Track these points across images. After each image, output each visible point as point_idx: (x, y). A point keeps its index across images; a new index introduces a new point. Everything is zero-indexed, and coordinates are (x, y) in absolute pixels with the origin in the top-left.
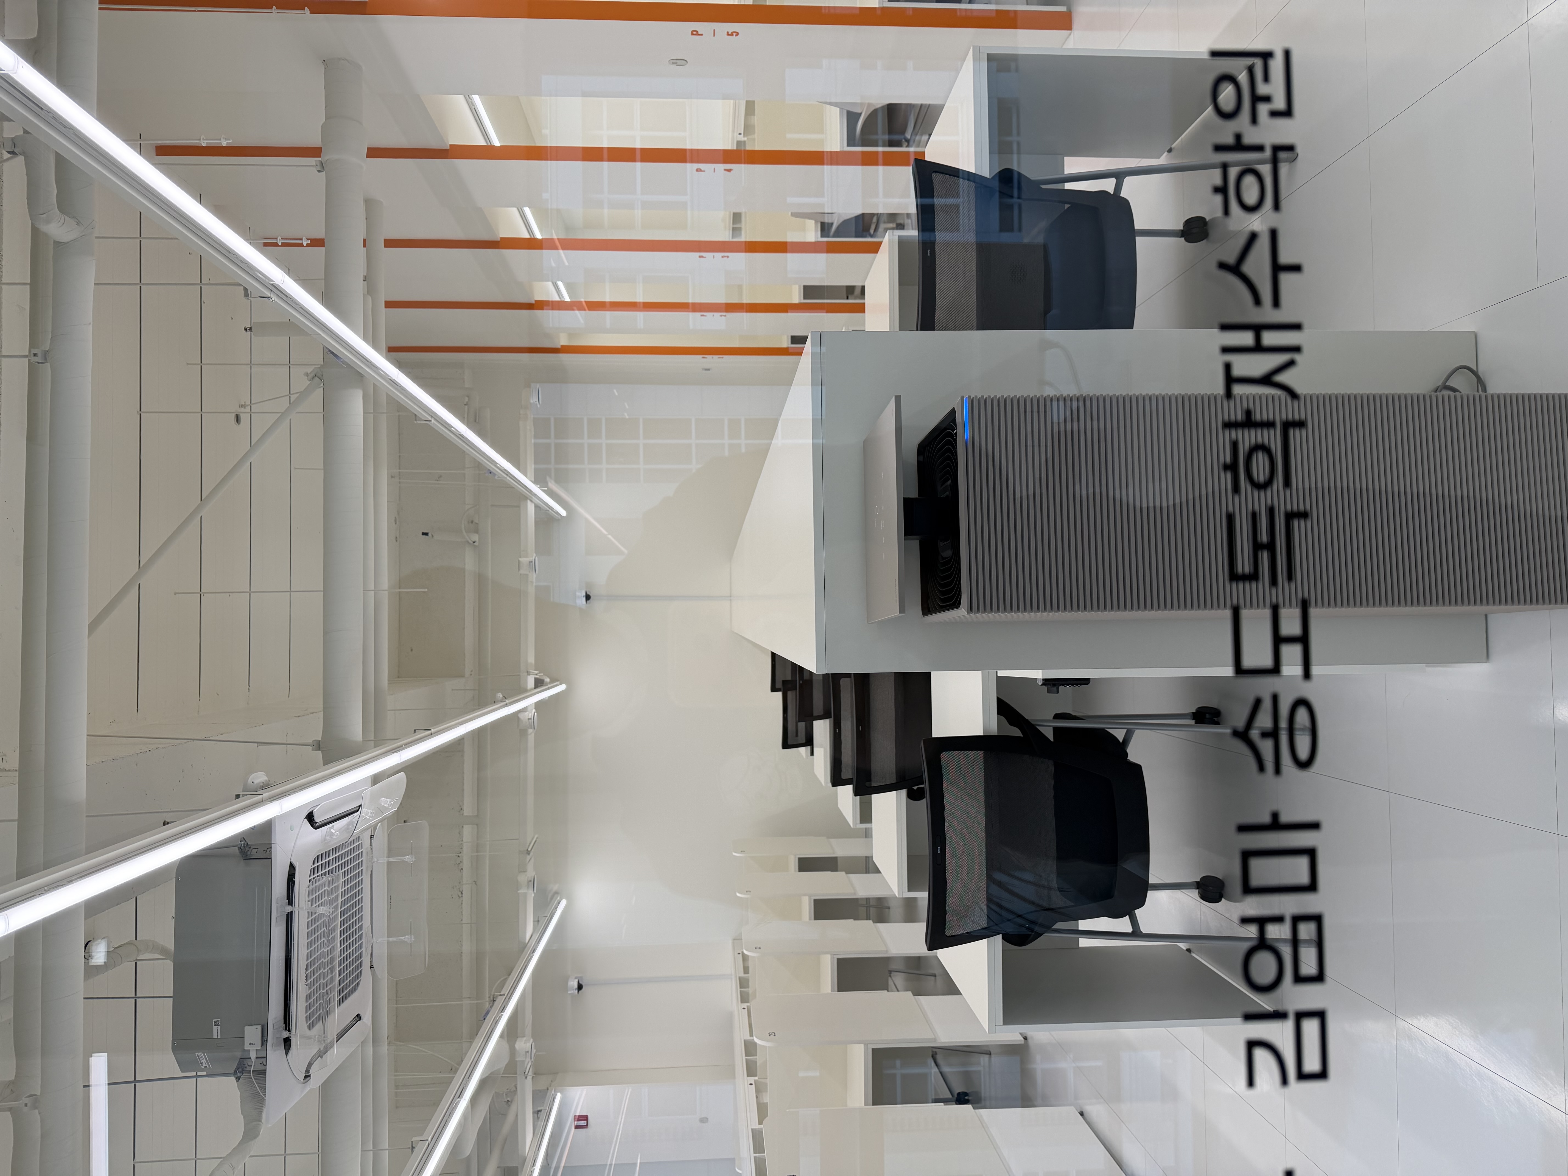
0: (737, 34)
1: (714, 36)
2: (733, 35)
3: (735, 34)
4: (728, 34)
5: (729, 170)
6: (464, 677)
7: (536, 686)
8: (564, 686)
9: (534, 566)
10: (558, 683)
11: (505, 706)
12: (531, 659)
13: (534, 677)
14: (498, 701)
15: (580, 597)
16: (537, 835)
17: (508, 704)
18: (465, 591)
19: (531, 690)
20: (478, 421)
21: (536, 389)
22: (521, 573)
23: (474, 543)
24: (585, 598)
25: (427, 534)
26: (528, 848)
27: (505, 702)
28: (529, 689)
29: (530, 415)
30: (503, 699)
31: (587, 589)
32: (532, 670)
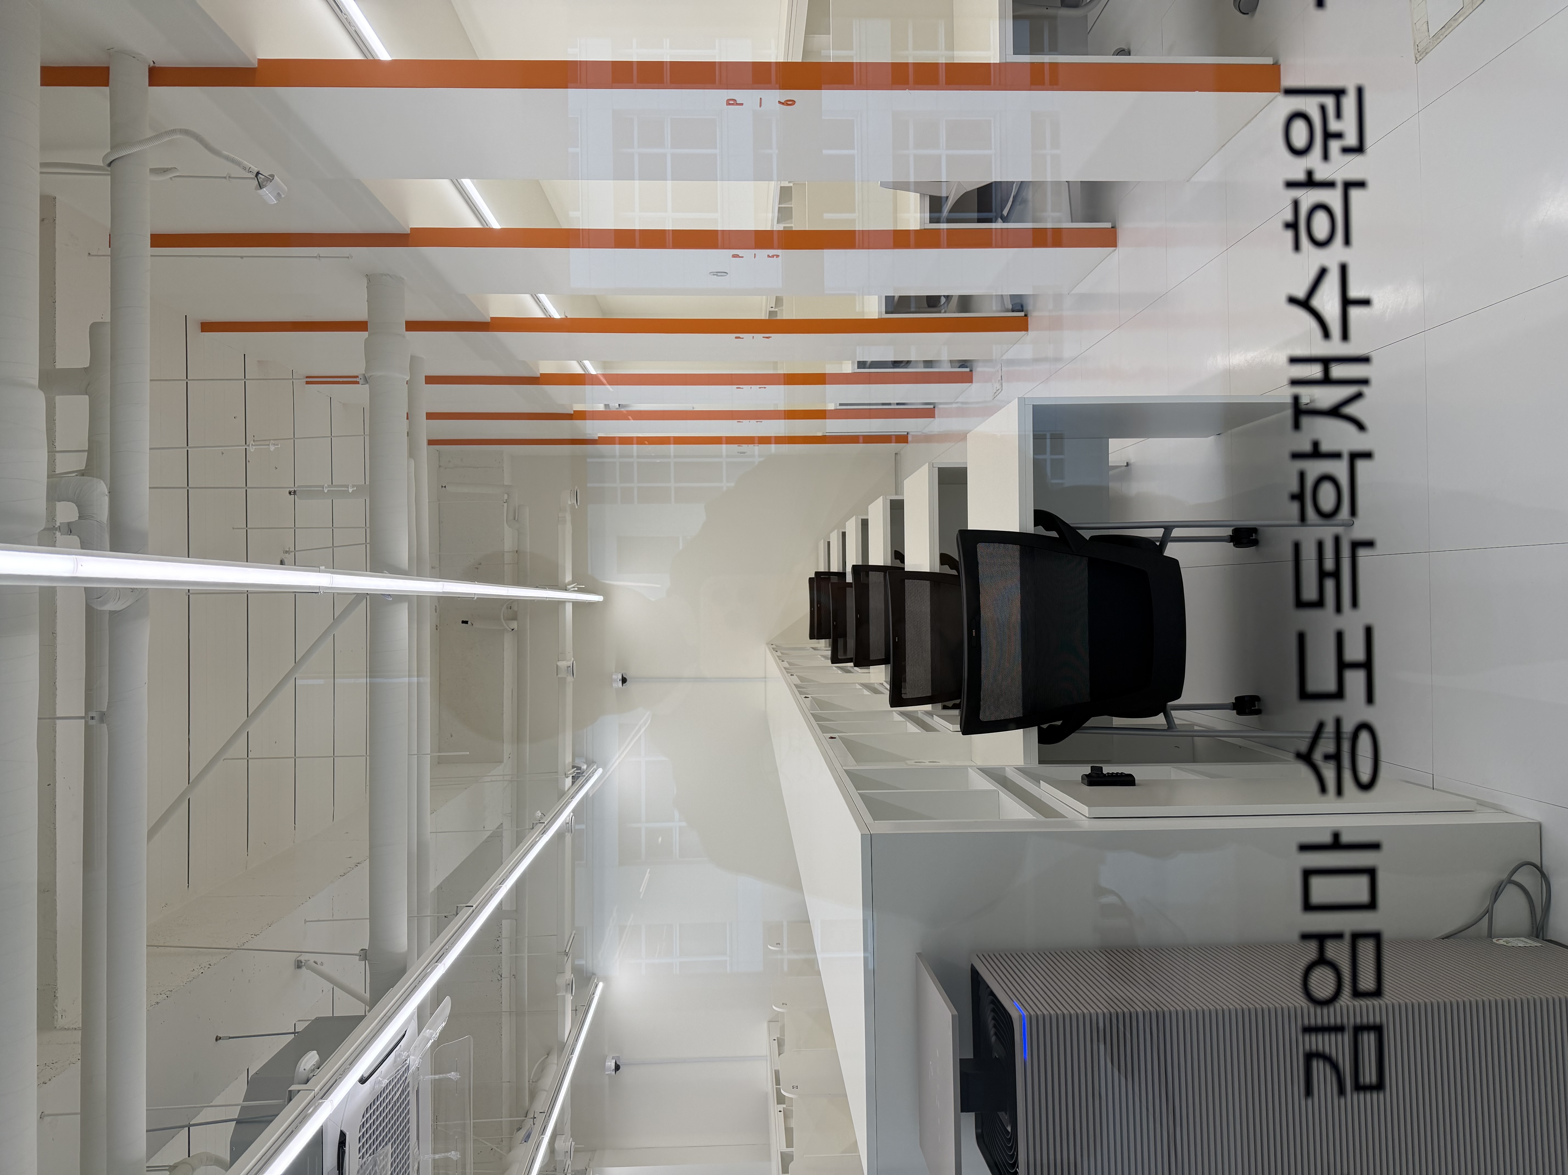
6: (503, 762)
7: (573, 783)
8: (600, 771)
9: (571, 670)
10: (595, 767)
11: (544, 832)
12: (569, 759)
13: (571, 776)
14: (537, 824)
15: (616, 681)
16: (574, 932)
17: (547, 827)
18: (503, 677)
19: (568, 790)
20: (517, 520)
21: (575, 490)
22: (559, 676)
23: (513, 630)
24: (621, 682)
25: (466, 622)
26: (566, 948)
27: (544, 823)
28: (566, 789)
29: (568, 517)
30: (541, 818)
31: (623, 672)
32: (569, 771)
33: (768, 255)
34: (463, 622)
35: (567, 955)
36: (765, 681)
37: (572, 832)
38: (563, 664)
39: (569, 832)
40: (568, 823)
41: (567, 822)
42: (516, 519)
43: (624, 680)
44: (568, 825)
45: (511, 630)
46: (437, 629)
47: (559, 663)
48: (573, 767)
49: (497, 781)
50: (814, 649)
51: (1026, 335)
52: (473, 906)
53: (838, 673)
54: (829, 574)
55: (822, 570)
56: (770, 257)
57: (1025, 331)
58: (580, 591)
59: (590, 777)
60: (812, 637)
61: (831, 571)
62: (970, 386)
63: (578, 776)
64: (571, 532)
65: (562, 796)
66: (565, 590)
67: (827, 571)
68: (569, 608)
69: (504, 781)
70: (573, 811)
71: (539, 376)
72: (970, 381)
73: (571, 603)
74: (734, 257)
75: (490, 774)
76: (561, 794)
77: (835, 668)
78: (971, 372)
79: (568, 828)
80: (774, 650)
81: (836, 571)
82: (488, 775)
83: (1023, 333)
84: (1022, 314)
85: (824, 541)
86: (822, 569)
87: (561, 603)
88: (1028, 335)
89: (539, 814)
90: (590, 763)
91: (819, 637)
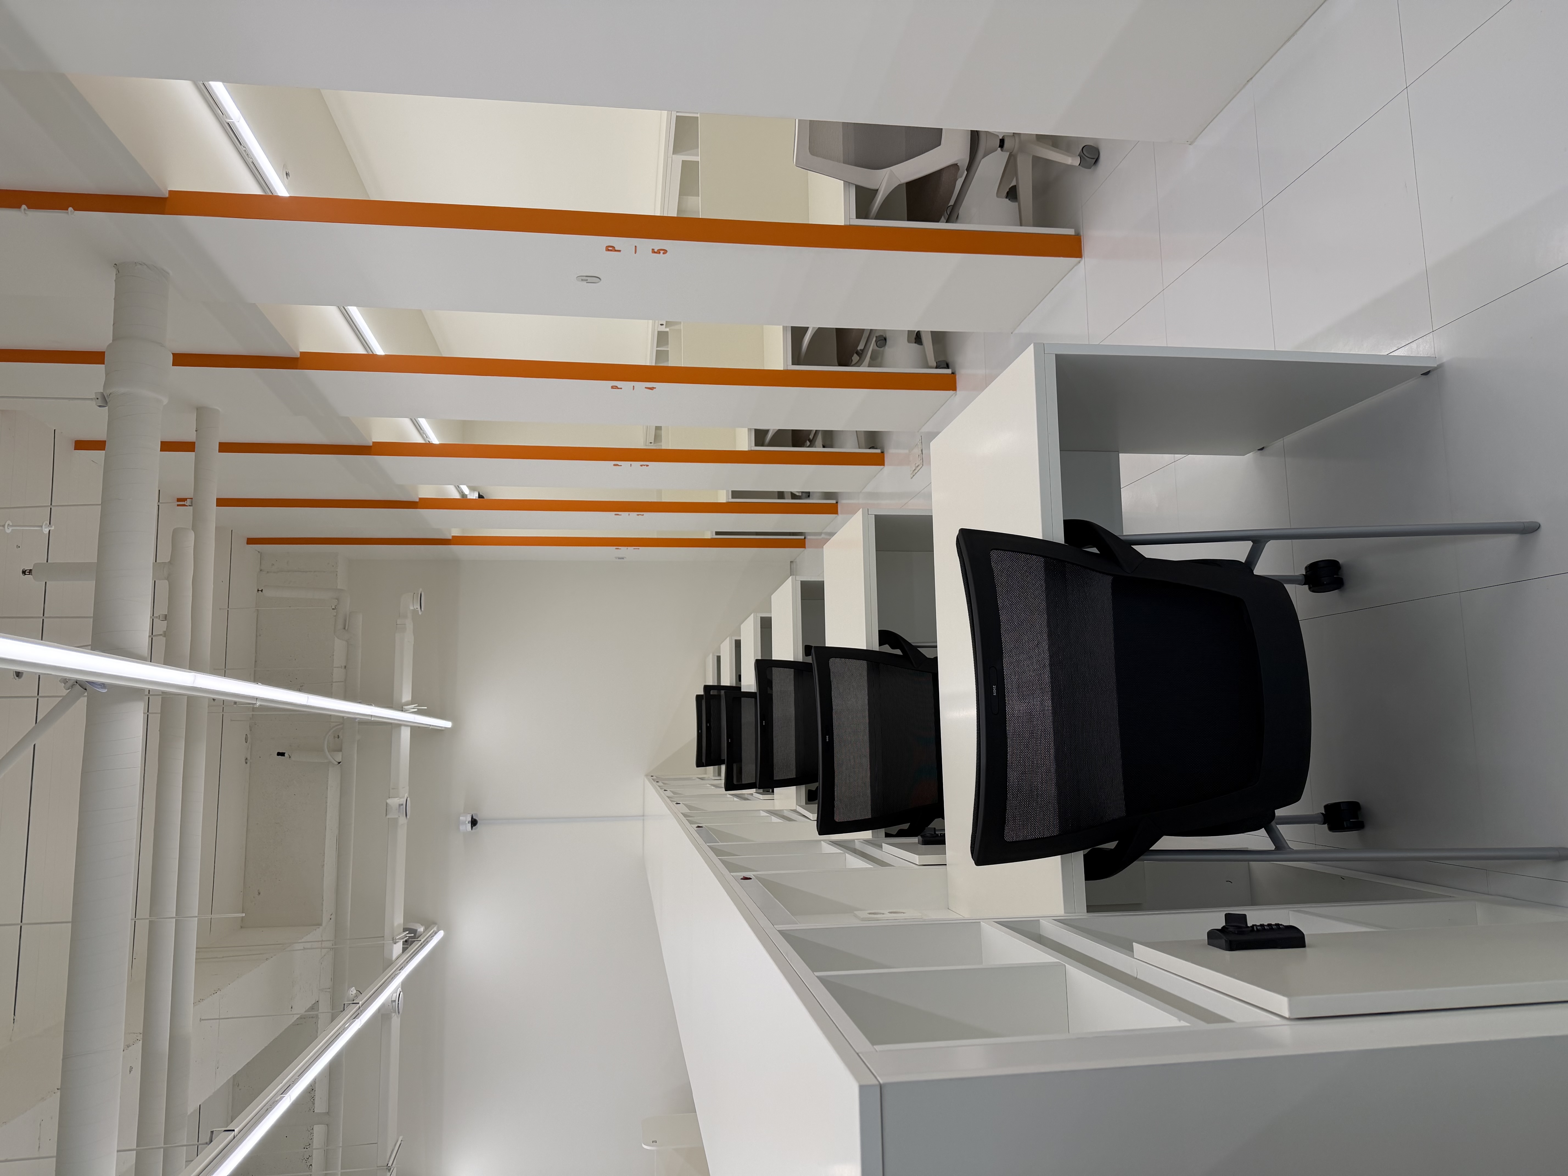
0: (665, 252)
1: (635, 253)
2: (660, 253)
3: (662, 252)
4: (653, 251)
5: (651, 389)
6: (321, 925)
7: (404, 950)
8: (441, 934)
9: (404, 809)
10: (435, 929)
11: (356, 1016)
12: (399, 920)
13: (402, 941)
14: (350, 1004)
15: (464, 823)
16: (401, 1138)
17: (361, 1009)
18: (326, 820)
19: (397, 958)
20: (348, 629)
21: (418, 594)
22: (388, 817)
23: (339, 763)
24: (470, 824)
25: (282, 754)
26: (389, 1162)
27: (359, 1003)
28: (394, 957)
29: (409, 625)
30: (356, 996)
31: (473, 813)
32: (400, 934)
33: (653, 249)
34: (279, 754)
35: (389, 1170)
36: (643, 820)
37: (399, 1012)
38: (394, 802)
39: (395, 1012)
40: (395, 1001)
41: (393, 999)
42: (346, 629)
43: (474, 823)
44: (394, 1003)
45: (337, 763)
46: (246, 763)
47: (389, 801)
48: (405, 930)
49: (312, 949)
50: (702, 779)
51: (954, 395)
52: (234, 1130)
53: (734, 801)
54: (719, 688)
55: (711, 684)
56: (655, 252)
57: (953, 390)
58: (420, 712)
59: (428, 942)
60: (699, 764)
61: (722, 684)
62: (883, 469)
63: (411, 940)
64: (413, 643)
65: (387, 966)
66: (401, 709)
67: (716, 684)
68: (406, 734)
69: (321, 948)
70: (404, 984)
71: (371, 445)
72: (882, 463)
73: (409, 728)
74: (609, 250)
75: (303, 940)
76: (389, 963)
77: (728, 796)
78: (883, 454)
79: (394, 1006)
80: (654, 781)
81: (728, 684)
82: (300, 941)
83: (951, 392)
84: (949, 371)
85: (713, 655)
86: (711, 682)
87: (394, 727)
88: (956, 395)
89: (353, 991)
90: (430, 925)
91: (708, 764)
